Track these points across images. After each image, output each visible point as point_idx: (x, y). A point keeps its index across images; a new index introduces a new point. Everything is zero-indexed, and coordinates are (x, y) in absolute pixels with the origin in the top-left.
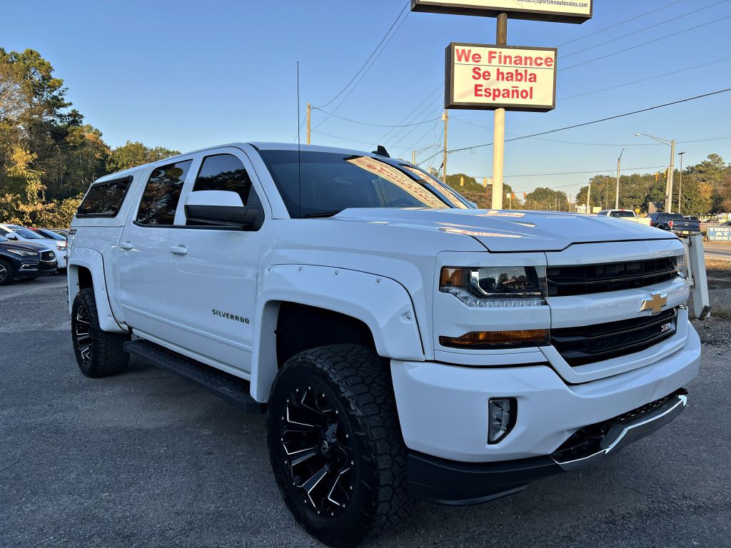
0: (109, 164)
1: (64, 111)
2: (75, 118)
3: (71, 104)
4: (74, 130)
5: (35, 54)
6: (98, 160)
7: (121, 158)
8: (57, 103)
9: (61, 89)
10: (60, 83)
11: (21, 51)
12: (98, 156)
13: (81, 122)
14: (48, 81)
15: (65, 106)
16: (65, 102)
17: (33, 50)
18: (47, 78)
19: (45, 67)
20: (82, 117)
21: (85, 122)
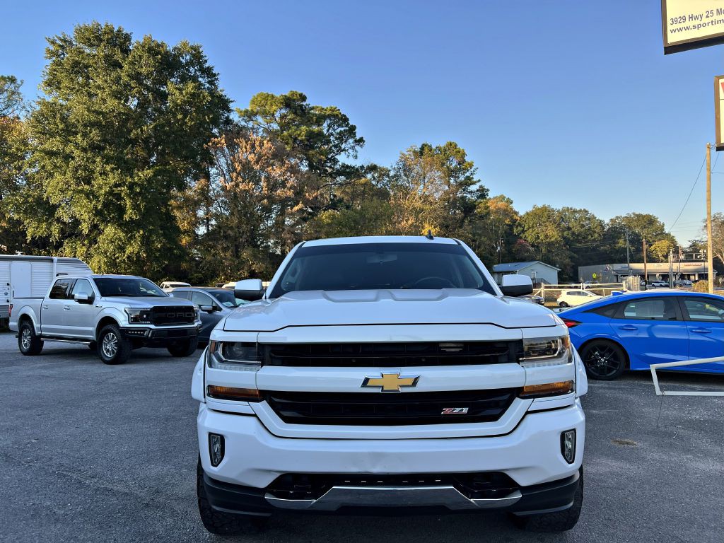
0: (517, 227)
1: (473, 188)
2: (483, 193)
3: (479, 181)
4: (481, 202)
5: (453, 145)
6: (508, 225)
7: (527, 221)
8: (469, 181)
9: (472, 170)
10: (471, 165)
11: (443, 144)
12: (507, 221)
13: (487, 194)
14: (463, 165)
15: (474, 183)
16: (475, 180)
17: (452, 141)
18: (462, 162)
19: (460, 154)
20: (488, 190)
21: (491, 195)
